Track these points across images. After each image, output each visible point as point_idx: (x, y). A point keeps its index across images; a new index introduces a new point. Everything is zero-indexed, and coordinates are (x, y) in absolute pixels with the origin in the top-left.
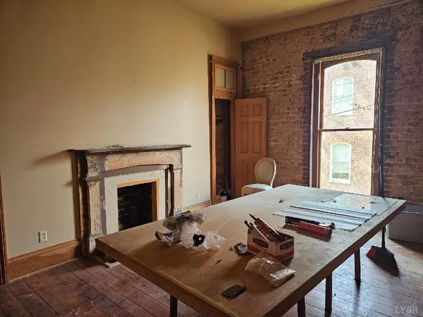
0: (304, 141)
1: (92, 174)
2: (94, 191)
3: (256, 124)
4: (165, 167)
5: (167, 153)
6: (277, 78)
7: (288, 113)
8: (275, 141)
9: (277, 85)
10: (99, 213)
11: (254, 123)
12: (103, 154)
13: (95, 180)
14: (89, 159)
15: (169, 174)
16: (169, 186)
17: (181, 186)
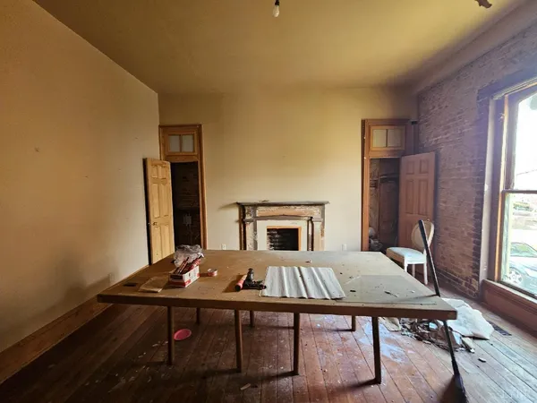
0: (475, 205)
1: (248, 217)
2: (249, 228)
3: (422, 183)
4: (307, 218)
5: (308, 208)
6: (449, 127)
7: (459, 169)
8: (445, 202)
9: (448, 135)
10: (252, 242)
11: (420, 181)
12: (255, 206)
13: (250, 221)
14: (246, 208)
15: (310, 225)
16: (310, 233)
17: (322, 235)
